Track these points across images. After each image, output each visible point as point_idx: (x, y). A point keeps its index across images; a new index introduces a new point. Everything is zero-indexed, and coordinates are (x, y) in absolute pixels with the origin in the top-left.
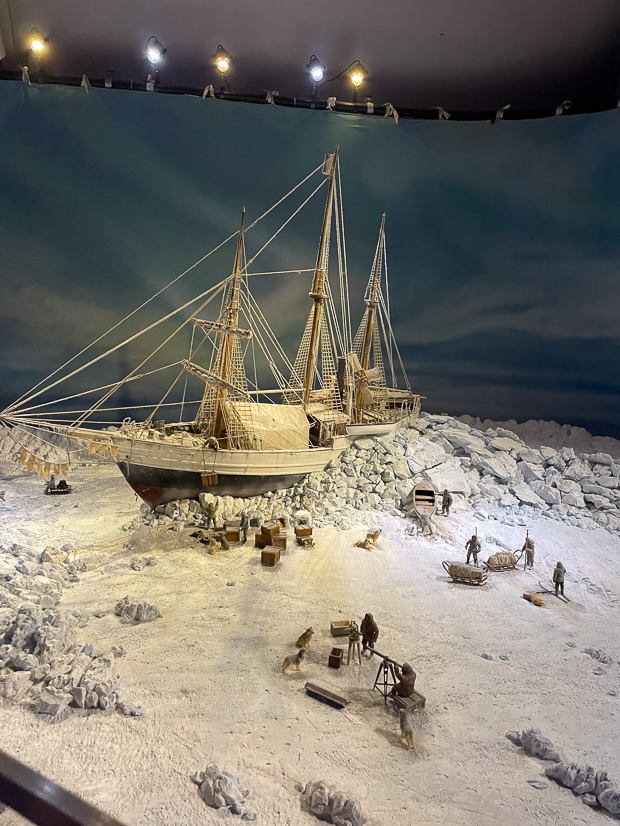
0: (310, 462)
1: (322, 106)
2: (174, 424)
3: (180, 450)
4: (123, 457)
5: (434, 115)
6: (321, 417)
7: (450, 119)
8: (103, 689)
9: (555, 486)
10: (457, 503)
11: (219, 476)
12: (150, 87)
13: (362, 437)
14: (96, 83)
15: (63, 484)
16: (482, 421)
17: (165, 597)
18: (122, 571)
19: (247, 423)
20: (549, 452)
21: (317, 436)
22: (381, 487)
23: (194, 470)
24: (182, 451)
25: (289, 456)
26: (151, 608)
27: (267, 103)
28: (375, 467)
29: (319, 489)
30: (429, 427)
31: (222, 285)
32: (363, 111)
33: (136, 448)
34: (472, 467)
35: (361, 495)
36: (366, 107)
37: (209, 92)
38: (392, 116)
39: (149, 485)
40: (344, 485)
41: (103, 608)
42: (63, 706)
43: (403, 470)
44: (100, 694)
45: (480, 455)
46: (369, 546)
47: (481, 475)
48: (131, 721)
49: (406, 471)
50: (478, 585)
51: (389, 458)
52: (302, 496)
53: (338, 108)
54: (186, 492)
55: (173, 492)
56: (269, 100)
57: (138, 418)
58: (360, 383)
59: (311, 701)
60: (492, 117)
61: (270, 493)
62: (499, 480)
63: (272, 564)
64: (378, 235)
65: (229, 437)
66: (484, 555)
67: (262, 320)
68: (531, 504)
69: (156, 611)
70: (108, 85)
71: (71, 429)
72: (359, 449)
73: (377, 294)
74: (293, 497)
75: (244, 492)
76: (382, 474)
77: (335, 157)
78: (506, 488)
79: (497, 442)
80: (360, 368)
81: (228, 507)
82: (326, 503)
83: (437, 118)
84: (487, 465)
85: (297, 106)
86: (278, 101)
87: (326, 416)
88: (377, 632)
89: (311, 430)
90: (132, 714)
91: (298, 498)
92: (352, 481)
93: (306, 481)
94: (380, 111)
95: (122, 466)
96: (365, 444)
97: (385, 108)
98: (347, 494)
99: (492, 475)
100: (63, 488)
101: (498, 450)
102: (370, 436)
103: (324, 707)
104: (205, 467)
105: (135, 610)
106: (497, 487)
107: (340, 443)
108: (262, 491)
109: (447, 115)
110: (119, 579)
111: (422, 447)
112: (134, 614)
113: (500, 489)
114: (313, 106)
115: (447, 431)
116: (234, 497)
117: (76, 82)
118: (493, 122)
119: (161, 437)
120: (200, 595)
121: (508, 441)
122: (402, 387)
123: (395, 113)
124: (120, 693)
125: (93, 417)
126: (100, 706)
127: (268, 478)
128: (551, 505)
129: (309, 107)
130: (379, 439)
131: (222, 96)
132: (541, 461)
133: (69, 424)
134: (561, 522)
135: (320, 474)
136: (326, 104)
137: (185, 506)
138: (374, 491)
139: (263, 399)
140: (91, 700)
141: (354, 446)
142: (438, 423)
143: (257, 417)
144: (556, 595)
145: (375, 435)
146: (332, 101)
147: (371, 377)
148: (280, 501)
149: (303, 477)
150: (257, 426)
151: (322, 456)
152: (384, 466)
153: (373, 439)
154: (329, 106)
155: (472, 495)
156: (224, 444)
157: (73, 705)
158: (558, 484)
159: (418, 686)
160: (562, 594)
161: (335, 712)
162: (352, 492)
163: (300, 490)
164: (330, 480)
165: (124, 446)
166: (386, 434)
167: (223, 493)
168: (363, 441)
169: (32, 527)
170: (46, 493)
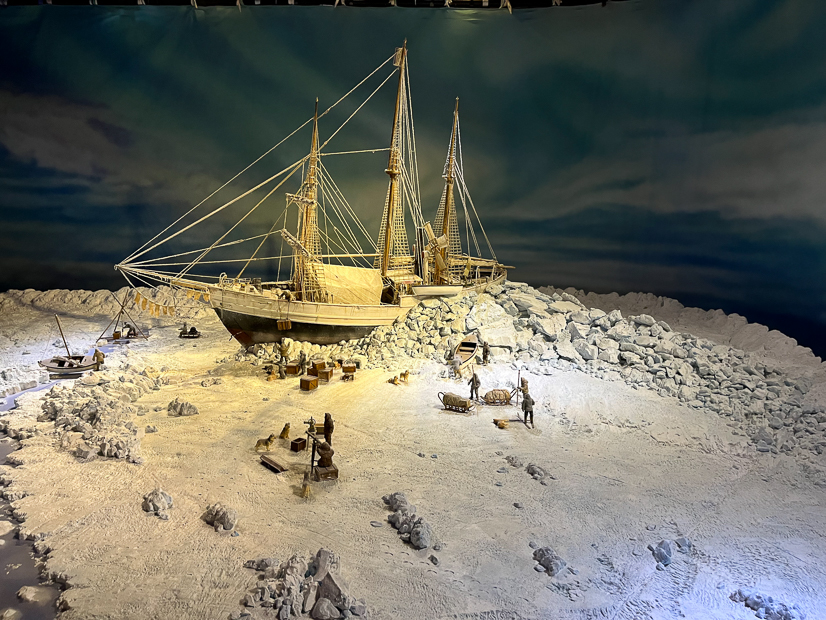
0: (379, 316)
1: (441, 4)
2: (273, 283)
3: (264, 301)
4: (218, 304)
6: (397, 280)
7: (561, 6)
9: (595, 344)
10: (497, 355)
11: (293, 323)
12: (291, 1)
13: (430, 297)
15: (193, 330)
16: (585, 293)
17: (211, 404)
18: (194, 386)
19: (321, 281)
20: (597, 313)
21: (389, 296)
22: (437, 339)
23: (273, 317)
25: (356, 310)
26: (190, 407)
27: (390, 5)
28: (436, 323)
29: (383, 339)
30: (504, 292)
32: (478, 5)
34: (528, 326)
35: (418, 345)
36: (481, 2)
37: (340, 1)
38: (506, 6)
39: (241, 329)
40: (405, 337)
41: (163, 406)
43: (460, 326)
45: (537, 316)
46: (398, 381)
47: (535, 333)
48: (131, 466)
49: (462, 327)
51: (449, 316)
52: (368, 344)
53: (456, 4)
54: (271, 336)
55: (260, 335)
56: (392, 3)
59: (263, 468)
61: (343, 342)
62: (548, 338)
63: (308, 390)
64: (452, 118)
65: (303, 291)
68: (569, 360)
69: (195, 409)
71: (175, 279)
72: (424, 307)
74: (362, 346)
75: (319, 339)
76: (441, 329)
77: (403, 50)
78: (551, 345)
79: (554, 305)
80: (434, 237)
81: (295, 348)
82: (385, 351)
83: (551, 5)
84: (539, 324)
85: (418, 6)
86: (401, 3)
87: (401, 277)
89: (383, 291)
90: (134, 462)
91: (365, 346)
92: (413, 335)
93: (373, 333)
94: (494, 4)
95: (217, 311)
96: (429, 303)
97: (500, 1)
98: (406, 345)
99: (542, 334)
100: (193, 334)
101: (556, 312)
102: (437, 297)
104: (281, 315)
105: (179, 407)
106: (542, 344)
107: (407, 301)
108: (336, 339)
109: (559, 2)
110: (190, 391)
111: (485, 308)
112: (178, 410)
113: (545, 346)
114: (432, 4)
115: (516, 295)
116: (313, 344)
119: (260, 291)
120: (236, 404)
121: (568, 304)
122: (487, 257)
123: (509, 5)
126: (116, 456)
127: (338, 327)
128: (586, 360)
129: (429, 6)
130: (445, 299)
131: (351, 3)
132: (587, 322)
134: (589, 375)
135: (387, 328)
136: (444, 2)
138: (430, 344)
140: (111, 451)
141: (421, 305)
142: (512, 288)
143: (334, 278)
144: (525, 423)
145: (443, 296)
148: (351, 348)
149: (372, 328)
150: (335, 285)
151: (391, 312)
152: (445, 323)
153: (440, 300)
154: (447, 3)
155: (520, 350)
156: (299, 298)
157: (101, 454)
158: (598, 342)
160: (532, 422)
161: (273, 474)
162: (410, 344)
163: (368, 340)
164: (393, 332)
165: (218, 295)
166: (453, 295)
167: (303, 338)
168: (429, 301)
169: (152, 357)
170: (180, 337)
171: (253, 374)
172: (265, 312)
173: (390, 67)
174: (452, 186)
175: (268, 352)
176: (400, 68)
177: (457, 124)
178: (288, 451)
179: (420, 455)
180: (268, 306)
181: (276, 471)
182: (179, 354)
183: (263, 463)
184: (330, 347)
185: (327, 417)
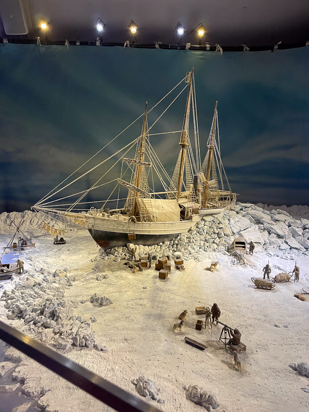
0: (180, 228)
1: (183, 48)
2: (114, 210)
3: (117, 222)
4: (90, 226)
5: (241, 49)
6: (186, 205)
7: (250, 51)
8: (88, 338)
10: (257, 248)
11: (137, 235)
12: (98, 43)
13: (207, 215)
14: (72, 43)
15: (62, 239)
16: (268, 206)
17: (113, 294)
18: (92, 281)
19: (150, 209)
20: (306, 221)
22: (217, 240)
23: (124, 232)
24: (119, 223)
25: (170, 225)
26: (107, 299)
27: (155, 48)
28: (214, 230)
29: (186, 241)
30: (241, 209)
31: (136, 140)
32: (204, 49)
33: (97, 222)
34: (264, 230)
35: (207, 244)
36: (206, 47)
37: (127, 44)
38: (219, 51)
39: (103, 240)
40: (198, 239)
41: (85, 299)
42: (69, 345)
43: (228, 232)
44: (86, 340)
45: (269, 223)
46: (212, 270)
47: (269, 233)
48: (101, 353)
49: (230, 232)
50: (270, 290)
51: (221, 226)
52: (177, 245)
53: (192, 49)
54: (121, 243)
55: (114, 243)
56: (157, 47)
57: (97, 207)
58: (205, 188)
59: (188, 346)
60: (272, 48)
61: (161, 244)
62: (279, 236)
64: (214, 112)
65: (141, 216)
66: (273, 275)
67: (156, 157)
68: (297, 249)
69: (110, 300)
70: (78, 44)
71: (66, 213)
72: (205, 221)
73: (213, 142)
74: (173, 246)
75: (149, 243)
76: (218, 234)
77: (192, 73)
78: (283, 240)
79: (277, 217)
80: (205, 180)
82: (189, 248)
83: (243, 50)
84: (272, 229)
85: (170, 49)
86: (161, 46)
87: (189, 205)
88: (220, 313)
89: (181, 212)
90: (102, 350)
91: (175, 246)
92: (202, 237)
93: (179, 237)
94: (213, 49)
95: (90, 230)
96: (208, 219)
97: (216, 47)
98: (200, 244)
99: (275, 234)
100: (62, 242)
101: (278, 221)
102: (211, 215)
103: (194, 349)
104: (130, 231)
105: (100, 300)
106: (278, 240)
107: (196, 218)
108: (157, 242)
109: (248, 49)
110: (91, 285)
111: (238, 220)
112: (99, 302)
113: (280, 241)
114: (179, 48)
115: (251, 211)
116: (144, 245)
117: (63, 43)
118: (272, 51)
119: (108, 216)
120: (130, 293)
121: (283, 216)
122: (227, 189)
123: (221, 49)
124: (95, 340)
125: (77, 207)
126: (86, 346)
127: (160, 236)
128: (307, 249)
129: (177, 49)
130: (216, 216)
131: (133, 46)
132: (301, 226)
133: (65, 210)
135: (186, 234)
136: (185, 46)
137: (120, 250)
138: (214, 242)
139: (157, 197)
140: (82, 343)
141: (203, 219)
142: (246, 207)
143: (154, 206)
145: (214, 214)
146: (188, 45)
147: (211, 185)
148: (166, 247)
149: (177, 235)
150: (154, 210)
151: (187, 225)
152: (219, 230)
153: (212, 216)
154: (187, 48)
155: (265, 244)
156: (139, 219)
157: (74, 345)
159: (242, 340)
162: (202, 243)
163: (176, 242)
164: (191, 237)
165: (91, 221)
166: (219, 213)
167: (139, 243)
168: (207, 217)
169: (49, 260)
170: (54, 244)
172: (120, 230)
174: (213, 151)
176: (190, 84)
177: (216, 116)
178: (195, 331)
179: (276, 326)
180: (122, 226)
181: (201, 349)
183: (188, 342)
184: (153, 247)
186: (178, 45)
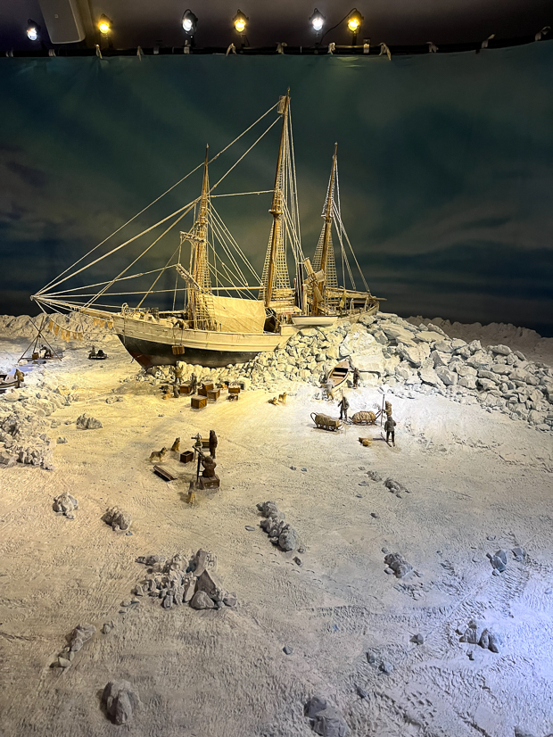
0: (262, 343)
1: (324, 51)
4: (120, 330)
5: (425, 50)
6: (278, 311)
7: (437, 51)
9: (455, 371)
10: (366, 379)
11: (186, 348)
12: (186, 50)
13: (308, 327)
14: (148, 51)
15: (100, 352)
17: (113, 419)
18: (99, 402)
20: (459, 343)
21: (271, 326)
22: (313, 364)
23: (169, 343)
24: (160, 329)
26: (96, 421)
27: (277, 53)
28: (312, 350)
29: (265, 363)
30: (375, 322)
32: (360, 52)
34: (396, 354)
35: (296, 370)
36: (362, 49)
37: (231, 50)
38: (386, 54)
39: (141, 353)
40: (285, 362)
41: (72, 420)
43: (334, 353)
45: (404, 344)
46: (277, 402)
47: (402, 360)
48: (45, 472)
49: (336, 354)
51: (324, 344)
52: (252, 368)
53: (338, 52)
54: (167, 360)
55: (158, 359)
56: (280, 51)
58: (313, 284)
59: (153, 476)
60: (477, 47)
61: (230, 366)
62: (413, 365)
63: (198, 407)
68: (431, 385)
69: (99, 423)
70: (156, 52)
71: (83, 308)
72: (303, 336)
74: (246, 369)
75: (209, 362)
76: (317, 356)
77: (286, 99)
78: (416, 371)
79: (420, 335)
80: (313, 272)
81: (188, 370)
82: (266, 374)
83: (428, 52)
84: (405, 352)
85: (303, 54)
86: (287, 50)
87: (283, 307)
89: (267, 320)
90: (47, 469)
91: (250, 370)
92: (292, 360)
93: (257, 358)
94: (375, 50)
95: (121, 337)
96: (306, 332)
97: (380, 47)
98: (285, 369)
99: (408, 361)
100: (100, 356)
101: (422, 341)
102: (315, 326)
104: (176, 341)
105: (86, 421)
106: (408, 370)
107: (287, 330)
108: (224, 363)
109: (435, 49)
110: (96, 407)
111: (358, 336)
112: (85, 424)
113: (410, 372)
114: (316, 52)
115: (386, 325)
116: (203, 366)
117: (133, 52)
118: (478, 52)
120: (135, 420)
121: (433, 334)
123: (388, 51)
127: (225, 353)
128: (447, 385)
129: (313, 54)
130: (321, 329)
131: (241, 52)
132: (449, 351)
134: (448, 399)
135: (271, 354)
136: (328, 49)
137: (167, 371)
138: (307, 368)
141: (300, 333)
142: (382, 319)
144: (387, 441)
145: (320, 326)
146: (332, 46)
148: (237, 372)
149: (256, 354)
151: (272, 340)
152: (320, 350)
153: (317, 329)
154: (330, 51)
155: (388, 375)
157: (19, 461)
158: (458, 369)
160: (393, 441)
161: (164, 482)
162: (289, 368)
163: (252, 364)
164: (274, 358)
165: (121, 323)
166: (329, 325)
167: (195, 362)
168: (307, 330)
169: (65, 376)
170: (89, 358)
171: (151, 393)
172: (162, 339)
173: (274, 114)
174: (330, 225)
175: (165, 373)
176: (284, 116)
177: (335, 168)
178: (178, 462)
179: (292, 468)
180: (164, 333)
181: (166, 480)
182: (88, 374)
183: (156, 473)
184: (219, 369)
185: (212, 434)
186: (317, 47)
